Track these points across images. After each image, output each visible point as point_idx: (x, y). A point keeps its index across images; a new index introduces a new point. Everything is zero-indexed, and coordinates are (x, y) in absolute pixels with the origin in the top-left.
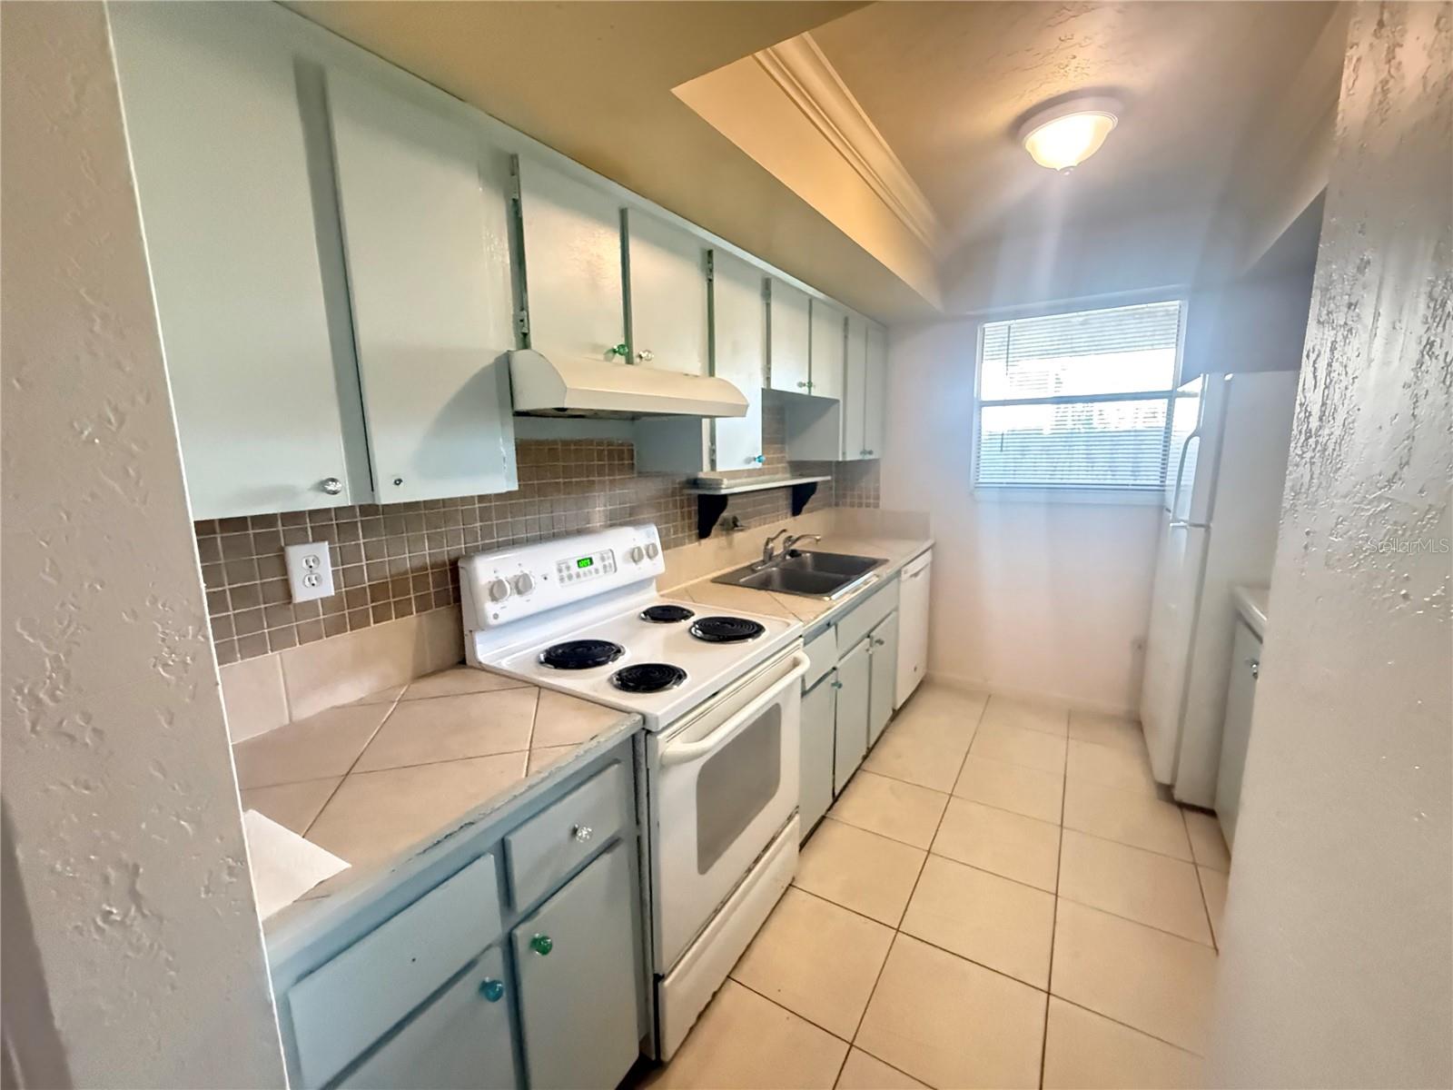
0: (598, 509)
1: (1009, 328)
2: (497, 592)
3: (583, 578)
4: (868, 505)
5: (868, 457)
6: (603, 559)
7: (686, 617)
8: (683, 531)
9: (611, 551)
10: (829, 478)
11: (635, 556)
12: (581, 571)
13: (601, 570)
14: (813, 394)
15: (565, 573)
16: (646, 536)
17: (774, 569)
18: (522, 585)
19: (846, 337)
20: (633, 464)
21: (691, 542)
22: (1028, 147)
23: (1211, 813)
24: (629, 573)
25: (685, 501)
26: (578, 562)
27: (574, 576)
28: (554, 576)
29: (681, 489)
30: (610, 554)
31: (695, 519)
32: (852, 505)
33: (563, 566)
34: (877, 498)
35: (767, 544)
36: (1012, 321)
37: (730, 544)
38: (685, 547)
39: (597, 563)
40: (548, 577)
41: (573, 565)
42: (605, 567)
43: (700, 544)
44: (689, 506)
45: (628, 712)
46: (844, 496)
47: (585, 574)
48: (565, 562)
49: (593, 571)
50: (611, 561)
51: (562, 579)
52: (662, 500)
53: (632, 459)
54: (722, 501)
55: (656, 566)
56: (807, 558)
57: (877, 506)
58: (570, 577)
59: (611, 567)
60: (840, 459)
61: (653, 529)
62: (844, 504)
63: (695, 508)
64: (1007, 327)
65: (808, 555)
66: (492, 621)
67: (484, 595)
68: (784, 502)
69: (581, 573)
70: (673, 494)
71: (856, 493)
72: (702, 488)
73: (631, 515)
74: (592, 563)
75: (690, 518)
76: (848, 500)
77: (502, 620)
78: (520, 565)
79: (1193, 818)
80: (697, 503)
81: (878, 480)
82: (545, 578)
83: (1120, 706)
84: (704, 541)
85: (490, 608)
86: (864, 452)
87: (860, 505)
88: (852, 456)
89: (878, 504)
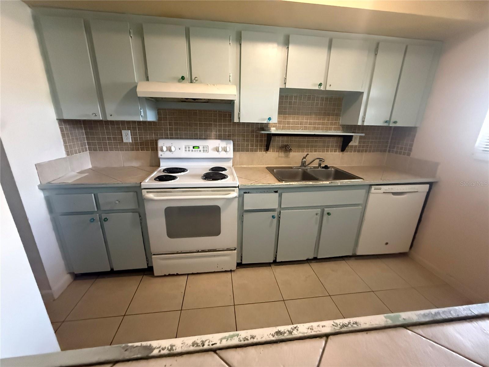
3: (194, 152)
4: (404, 154)
5: (393, 125)
6: (204, 148)
8: (256, 146)
9: (208, 146)
12: (194, 150)
13: (202, 151)
15: (187, 149)
20: (231, 119)
21: (261, 151)
24: (213, 154)
25: (259, 136)
26: (194, 147)
27: (191, 151)
28: (183, 149)
32: (396, 153)
34: (410, 150)
35: (303, 159)
38: (257, 153)
41: (191, 147)
43: (266, 153)
44: (261, 138)
46: (394, 147)
48: (188, 146)
49: (199, 151)
55: (228, 155)
57: (409, 155)
58: (189, 151)
59: (206, 151)
62: (393, 152)
63: (265, 139)
66: (160, 156)
67: (159, 149)
74: (199, 148)
75: (261, 142)
76: (395, 150)
77: (163, 156)
78: (172, 144)
82: (180, 149)
85: (160, 153)
86: (388, 122)
87: (400, 153)
89: (410, 153)
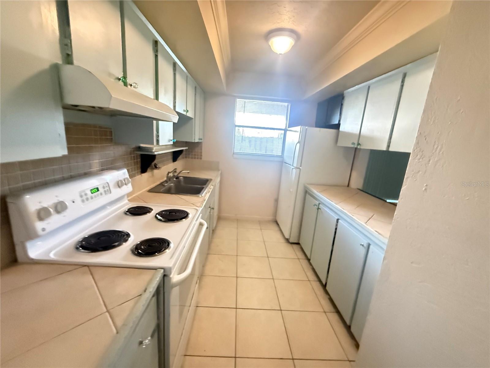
0: (96, 162)
1: (245, 102)
2: (43, 214)
3: (94, 199)
4: (198, 158)
5: (200, 141)
6: (104, 188)
7: (149, 212)
8: (135, 170)
9: (108, 183)
10: (187, 148)
11: (119, 185)
13: (103, 193)
14: (188, 115)
15: (84, 197)
16: (123, 174)
17: (172, 184)
18: (60, 208)
19: (195, 94)
20: (112, 138)
21: (138, 175)
22: (270, 43)
23: (298, 244)
24: (117, 193)
25: (135, 157)
26: (91, 190)
27: (90, 199)
28: (78, 200)
29: (134, 151)
30: (107, 185)
31: (139, 165)
32: (192, 158)
33: (83, 194)
34: (201, 156)
35: (168, 174)
36: (246, 100)
37: (153, 175)
38: (135, 178)
39: (101, 190)
40: (74, 201)
41: (89, 192)
42: (105, 191)
43: (142, 176)
44: (137, 159)
45: (155, 269)
46: (189, 154)
47: (95, 197)
48: (84, 191)
49: (99, 194)
50: (108, 188)
51: (83, 201)
52: (126, 156)
53: (112, 136)
54: (153, 157)
55: (128, 188)
56: (181, 179)
57: (201, 159)
58: (87, 199)
59: (108, 191)
60: (193, 141)
61: (125, 171)
62: (189, 158)
63: (139, 160)
64: (244, 102)
65: (182, 177)
66: (40, 232)
67: (34, 217)
68: (170, 157)
69: (93, 196)
70: (131, 154)
71: (193, 153)
72: (142, 151)
73: (112, 164)
74: (98, 190)
75: (137, 164)
76: (190, 156)
77: (48, 230)
78: (56, 196)
79: (295, 246)
80: (140, 158)
81: (201, 149)
82: (74, 202)
83: (271, 218)
84: (143, 174)
85: (39, 225)
86: (200, 139)
87: (195, 158)
88: (197, 141)
